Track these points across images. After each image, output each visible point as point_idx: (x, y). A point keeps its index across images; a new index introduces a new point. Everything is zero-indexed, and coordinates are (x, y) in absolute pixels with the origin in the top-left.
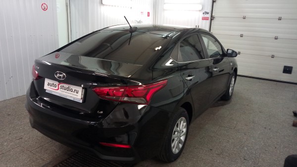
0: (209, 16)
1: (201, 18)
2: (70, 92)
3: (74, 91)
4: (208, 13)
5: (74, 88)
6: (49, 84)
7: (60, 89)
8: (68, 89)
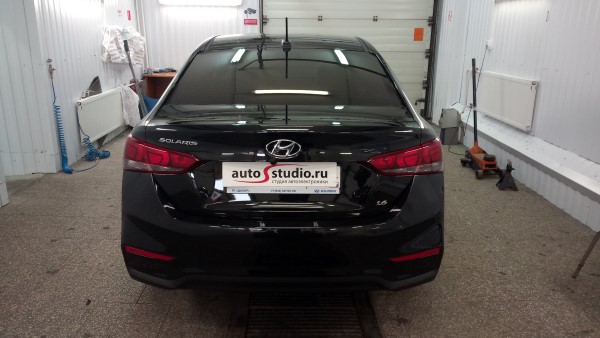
0: (256, 16)
1: (242, 22)
2: (304, 178)
3: (313, 174)
4: (254, 12)
5: (312, 167)
6: (235, 175)
7: (271, 179)
8: (297, 174)
